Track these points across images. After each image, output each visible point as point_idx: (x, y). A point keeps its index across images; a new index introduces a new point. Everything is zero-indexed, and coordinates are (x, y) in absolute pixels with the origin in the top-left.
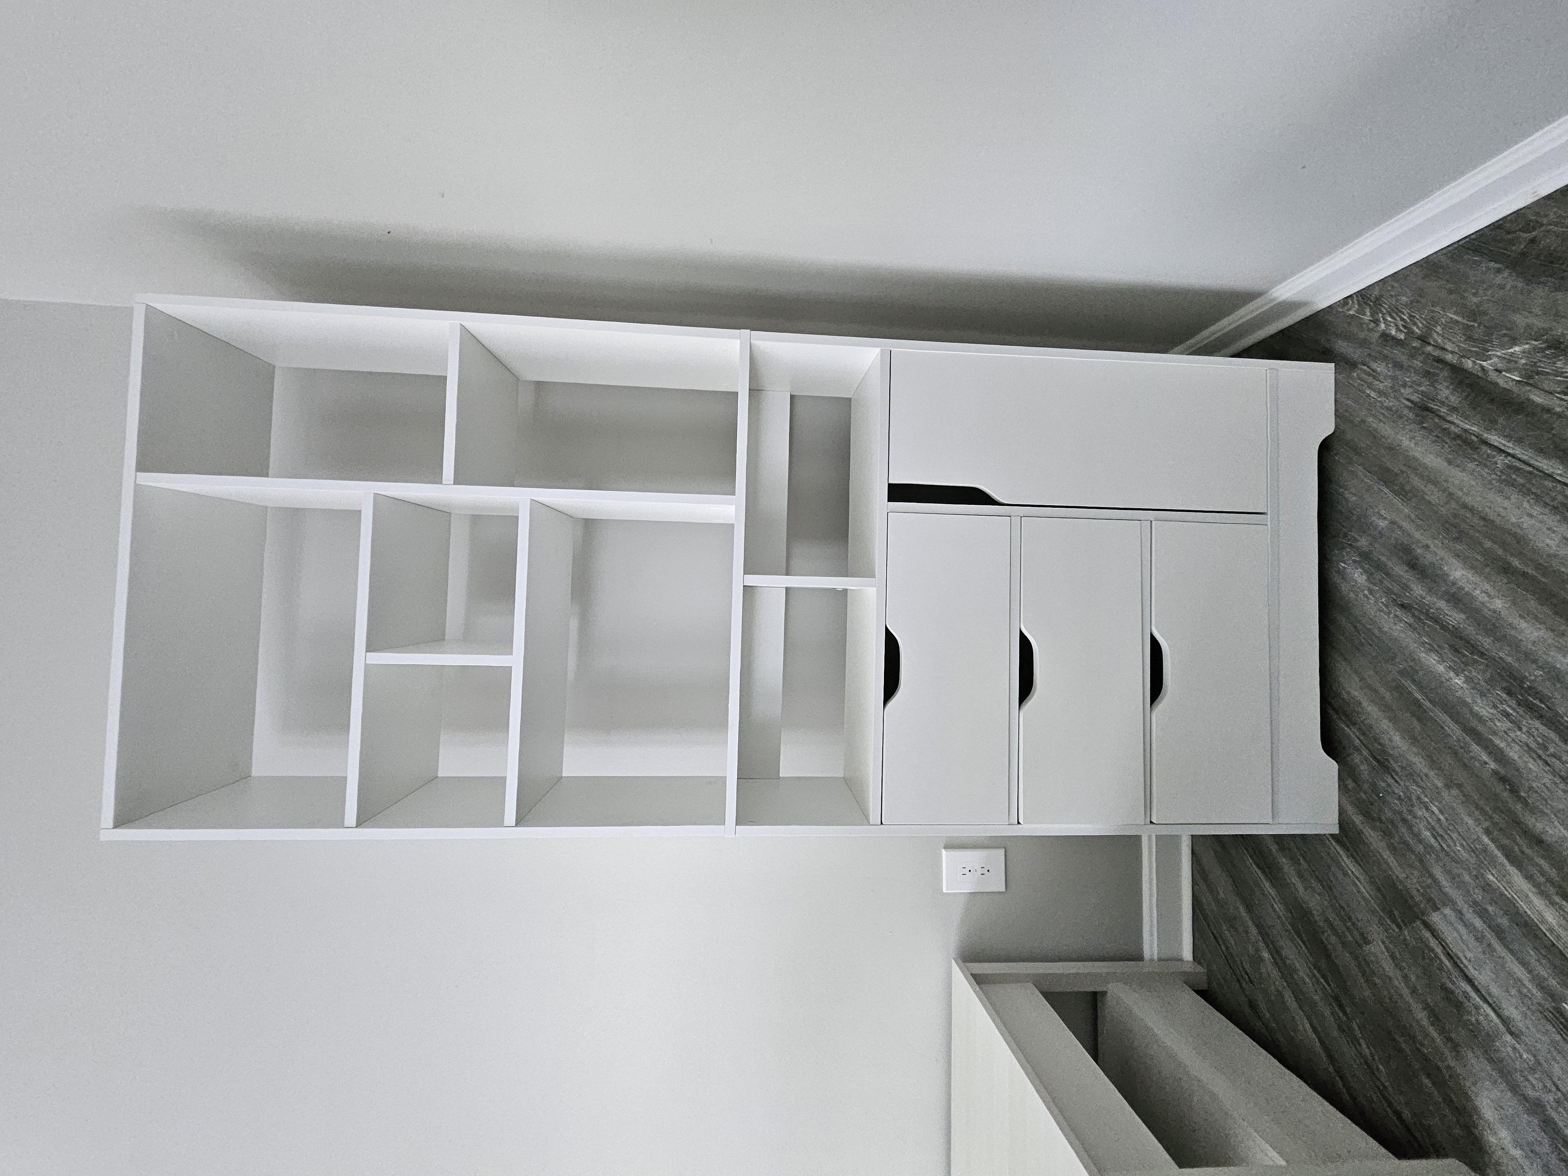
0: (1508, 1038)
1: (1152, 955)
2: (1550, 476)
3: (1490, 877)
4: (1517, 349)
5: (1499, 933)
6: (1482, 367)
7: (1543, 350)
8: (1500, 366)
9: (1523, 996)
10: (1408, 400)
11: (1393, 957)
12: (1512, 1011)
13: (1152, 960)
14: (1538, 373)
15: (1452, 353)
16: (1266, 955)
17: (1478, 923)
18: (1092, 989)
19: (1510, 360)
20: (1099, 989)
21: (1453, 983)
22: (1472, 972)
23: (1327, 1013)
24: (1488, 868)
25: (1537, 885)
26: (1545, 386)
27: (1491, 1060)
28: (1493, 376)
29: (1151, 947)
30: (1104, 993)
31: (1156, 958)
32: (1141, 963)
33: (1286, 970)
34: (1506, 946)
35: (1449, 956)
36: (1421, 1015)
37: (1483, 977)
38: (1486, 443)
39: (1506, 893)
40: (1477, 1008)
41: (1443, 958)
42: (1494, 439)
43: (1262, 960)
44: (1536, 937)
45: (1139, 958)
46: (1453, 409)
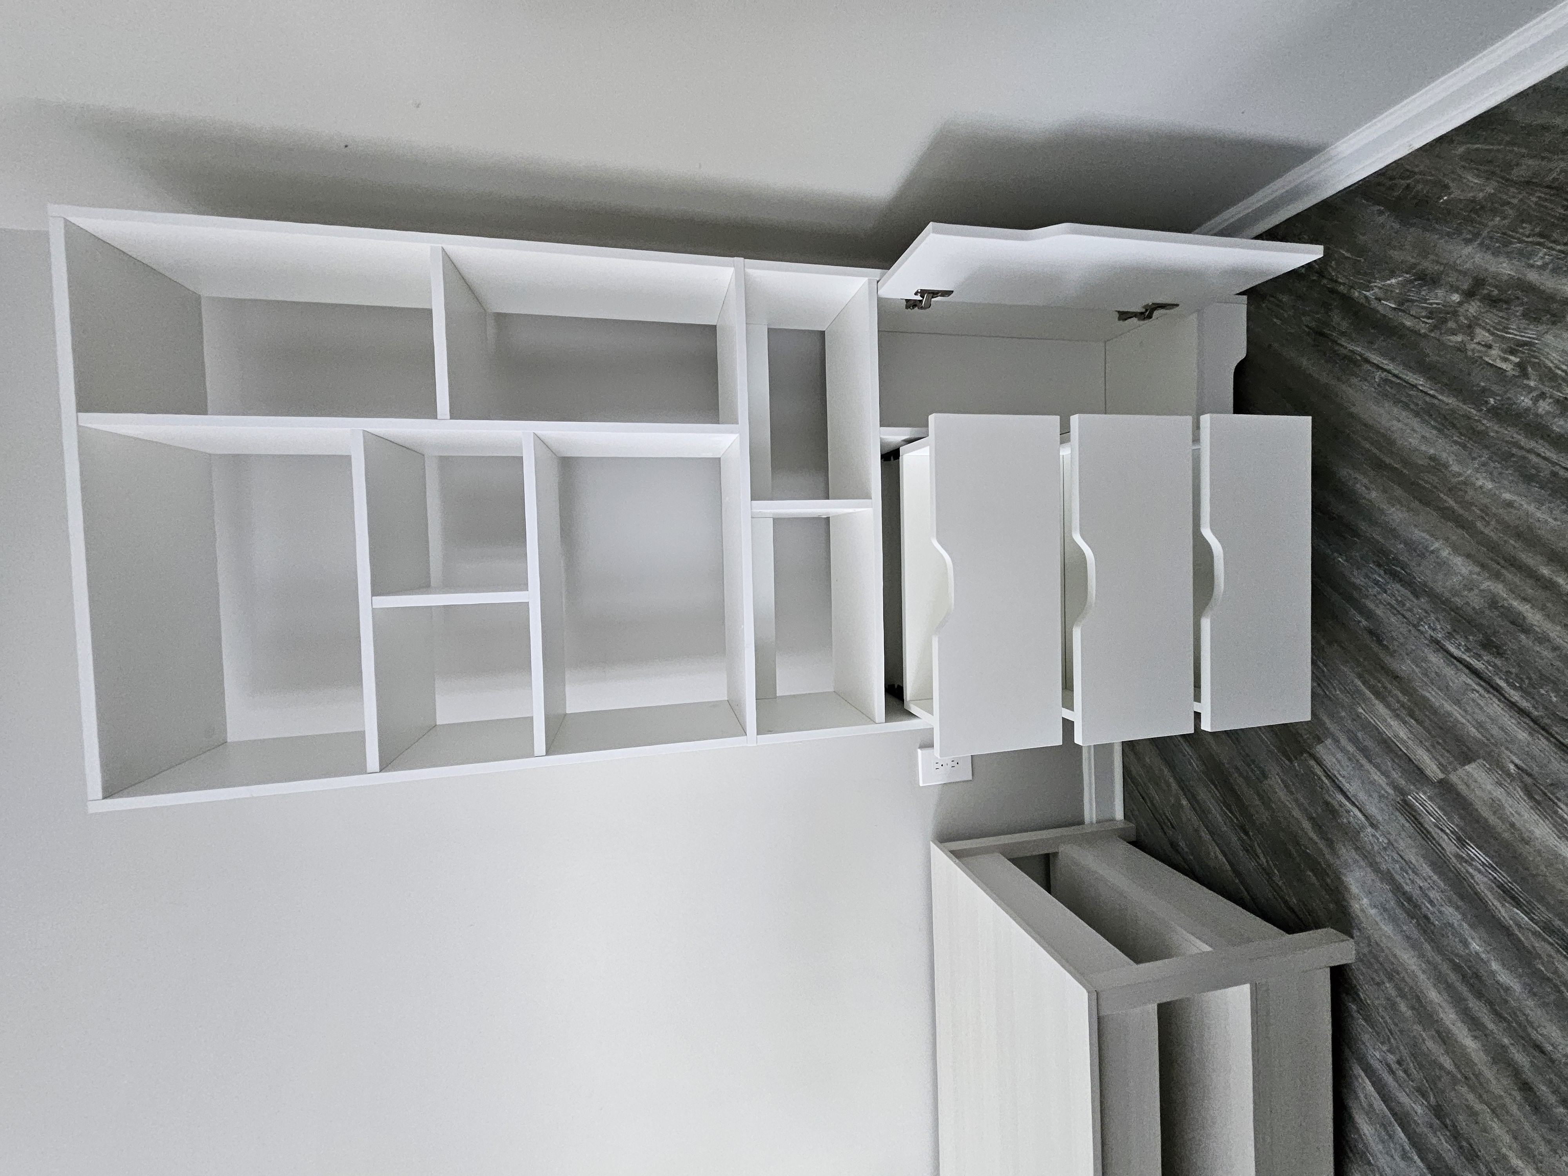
0: (1369, 830)
1: (1091, 818)
2: (1414, 386)
3: (1360, 710)
4: (1393, 281)
5: (1364, 751)
6: (1366, 297)
7: (1411, 282)
8: (1380, 294)
9: (1381, 797)
10: (1307, 326)
11: (1287, 786)
12: (1373, 810)
13: (1092, 823)
14: (1408, 301)
15: (1344, 284)
16: (1184, 802)
17: (1351, 748)
18: (1046, 852)
19: (1387, 290)
20: (1051, 851)
21: (1330, 795)
22: (1346, 786)
23: (1234, 839)
24: (1359, 704)
25: (1393, 710)
26: (1413, 312)
27: (1357, 849)
28: (1374, 304)
29: (1090, 813)
30: (1055, 854)
31: (1094, 821)
32: (1084, 826)
33: (1202, 812)
34: (1370, 761)
35: (1328, 776)
36: (1307, 825)
37: (1352, 788)
38: (1367, 361)
39: (1372, 721)
40: (1348, 812)
41: (1324, 779)
42: (1375, 358)
43: (1181, 806)
44: (1392, 751)
45: (1081, 822)
46: (1343, 334)
